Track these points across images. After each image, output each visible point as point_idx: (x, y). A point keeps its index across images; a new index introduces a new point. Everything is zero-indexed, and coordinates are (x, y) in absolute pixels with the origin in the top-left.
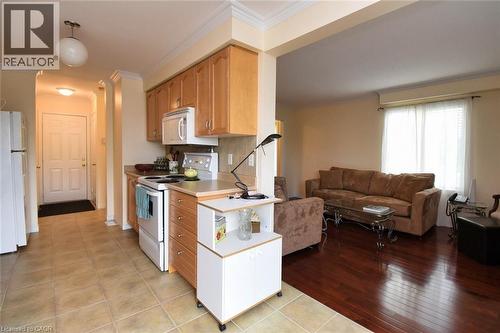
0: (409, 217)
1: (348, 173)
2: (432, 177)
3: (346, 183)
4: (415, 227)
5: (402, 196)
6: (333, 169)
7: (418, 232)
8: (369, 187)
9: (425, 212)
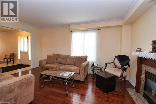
0: (79, 74)
1: (58, 56)
2: (86, 57)
3: (58, 60)
4: (81, 78)
5: (77, 65)
6: (54, 54)
7: (82, 80)
8: (66, 62)
9: (85, 71)
